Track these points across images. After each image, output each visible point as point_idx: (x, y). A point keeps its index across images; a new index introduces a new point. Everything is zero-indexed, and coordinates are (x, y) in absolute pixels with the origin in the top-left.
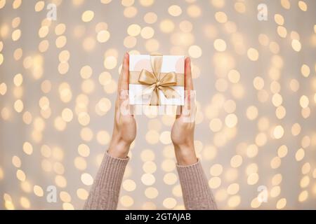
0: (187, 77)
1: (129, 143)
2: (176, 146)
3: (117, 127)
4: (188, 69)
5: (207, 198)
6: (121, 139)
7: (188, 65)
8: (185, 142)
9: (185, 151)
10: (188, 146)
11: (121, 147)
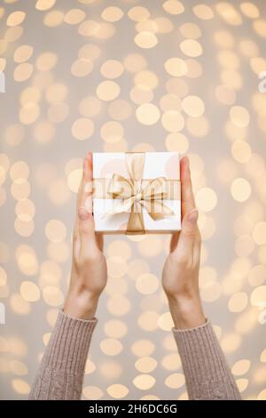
0: (184, 186)
1: (97, 293)
2: (171, 296)
3: (77, 268)
4: (185, 174)
5: (223, 381)
6: (84, 287)
7: (185, 168)
8: (185, 291)
9: (185, 305)
10: (190, 297)
11: (83, 300)
